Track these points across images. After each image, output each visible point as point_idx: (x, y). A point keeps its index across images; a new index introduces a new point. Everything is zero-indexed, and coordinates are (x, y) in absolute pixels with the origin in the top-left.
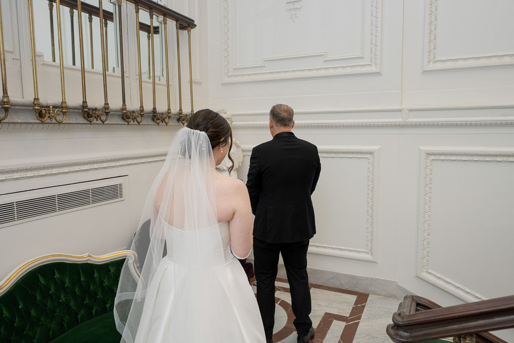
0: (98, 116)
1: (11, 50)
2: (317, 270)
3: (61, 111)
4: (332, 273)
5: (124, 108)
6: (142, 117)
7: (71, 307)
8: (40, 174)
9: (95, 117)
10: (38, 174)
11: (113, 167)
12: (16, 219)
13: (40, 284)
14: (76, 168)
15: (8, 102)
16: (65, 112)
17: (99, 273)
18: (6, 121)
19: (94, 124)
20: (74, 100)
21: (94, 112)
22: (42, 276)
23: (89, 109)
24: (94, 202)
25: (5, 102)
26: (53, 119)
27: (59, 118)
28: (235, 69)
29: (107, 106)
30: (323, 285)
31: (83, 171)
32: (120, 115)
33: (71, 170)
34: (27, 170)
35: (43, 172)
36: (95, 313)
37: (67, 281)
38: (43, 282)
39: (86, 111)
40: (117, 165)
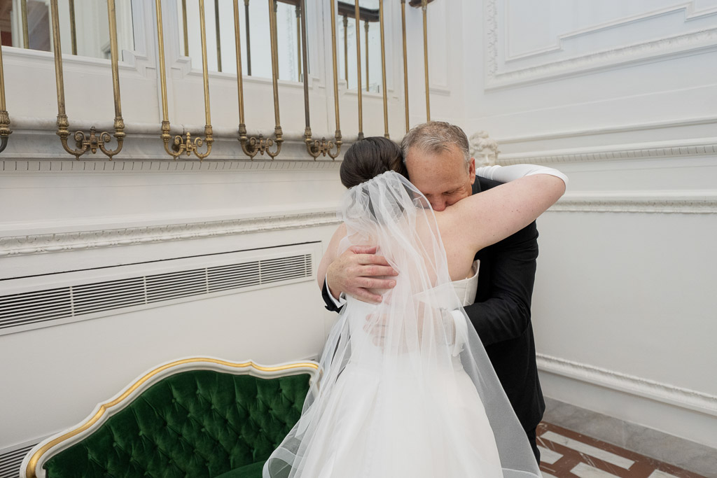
0: (263, 147)
1: (144, 55)
3: (205, 141)
5: (307, 135)
6: (338, 147)
7: (218, 442)
8: (182, 236)
9: (259, 149)
10: (179, 237)
11: (296, 228)
12: (146, 302)
13: (173, 401)
14: (237, 229)
15: (122, 128)
16: (210, 142)
17: (264, 393)
18: (119, 156)
19: (257, 160)
20: (225, 123)
21: (257, 141)
22: (176, 389)
23: (249, 137)
24: (264, 281)
25: (117, 128)
26: (192, 152)
27: (202, 151)
28: (507, 63)
29: (278, 132)
31: (246, 233)
32: (303, 146)
33: (229, 232)
34: (161, 230)
35: (186, 234)
36: (256, 456)
37: (214, 400)
38: (178, 400)
39: (244, 140)
40: (303, 224)
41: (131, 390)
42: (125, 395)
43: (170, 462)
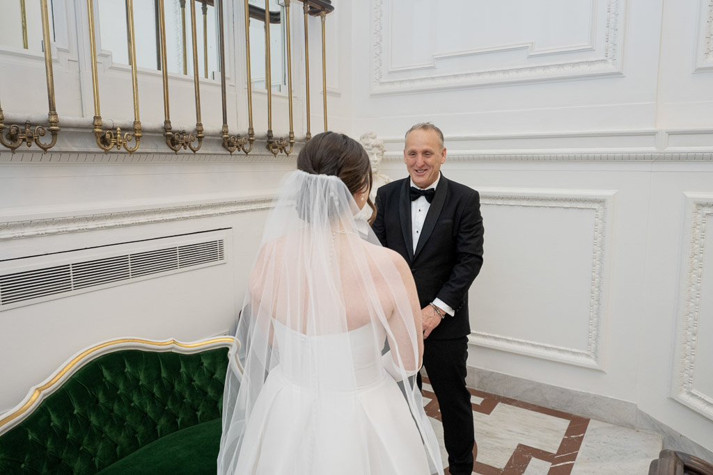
0: (187, 143)
1: (66, 48)
2: (508, 376)
3: (133, 135)
4: (531, 382)
5: (224, 132)
6: (251, 143)
7: (146, 414)
8: (106, 225)
9: (183, 144)
10: (103, 226)
11: (210, 216)
12: (73, 288)
13: (104, 380)
14: (158, 217)
15: (56, 123)
16: (139, 137)
17: (187, 367)
18: (55, 148)
19: (180, 154)
20: (152, 119)
21: (181, 136)
22: (106, 368)
23: (174, 133)
24: (182, 265)
25: (51, 122)
26: (122, 145)
27: (131, 145)
28: (390, 73)
29: (200, 128)
30: (516, 399)
31: (166, 221)
32: (219, 140)
33: (150, 220)
34: (87, 219)
35: (110, 223)
36: (181, 423)
37: (142, 376)
38: (108, 378)
39: (170, 136)
40: (216, 213)
41: (62, 373)
42: (56, 378)
43: (103, 436)
